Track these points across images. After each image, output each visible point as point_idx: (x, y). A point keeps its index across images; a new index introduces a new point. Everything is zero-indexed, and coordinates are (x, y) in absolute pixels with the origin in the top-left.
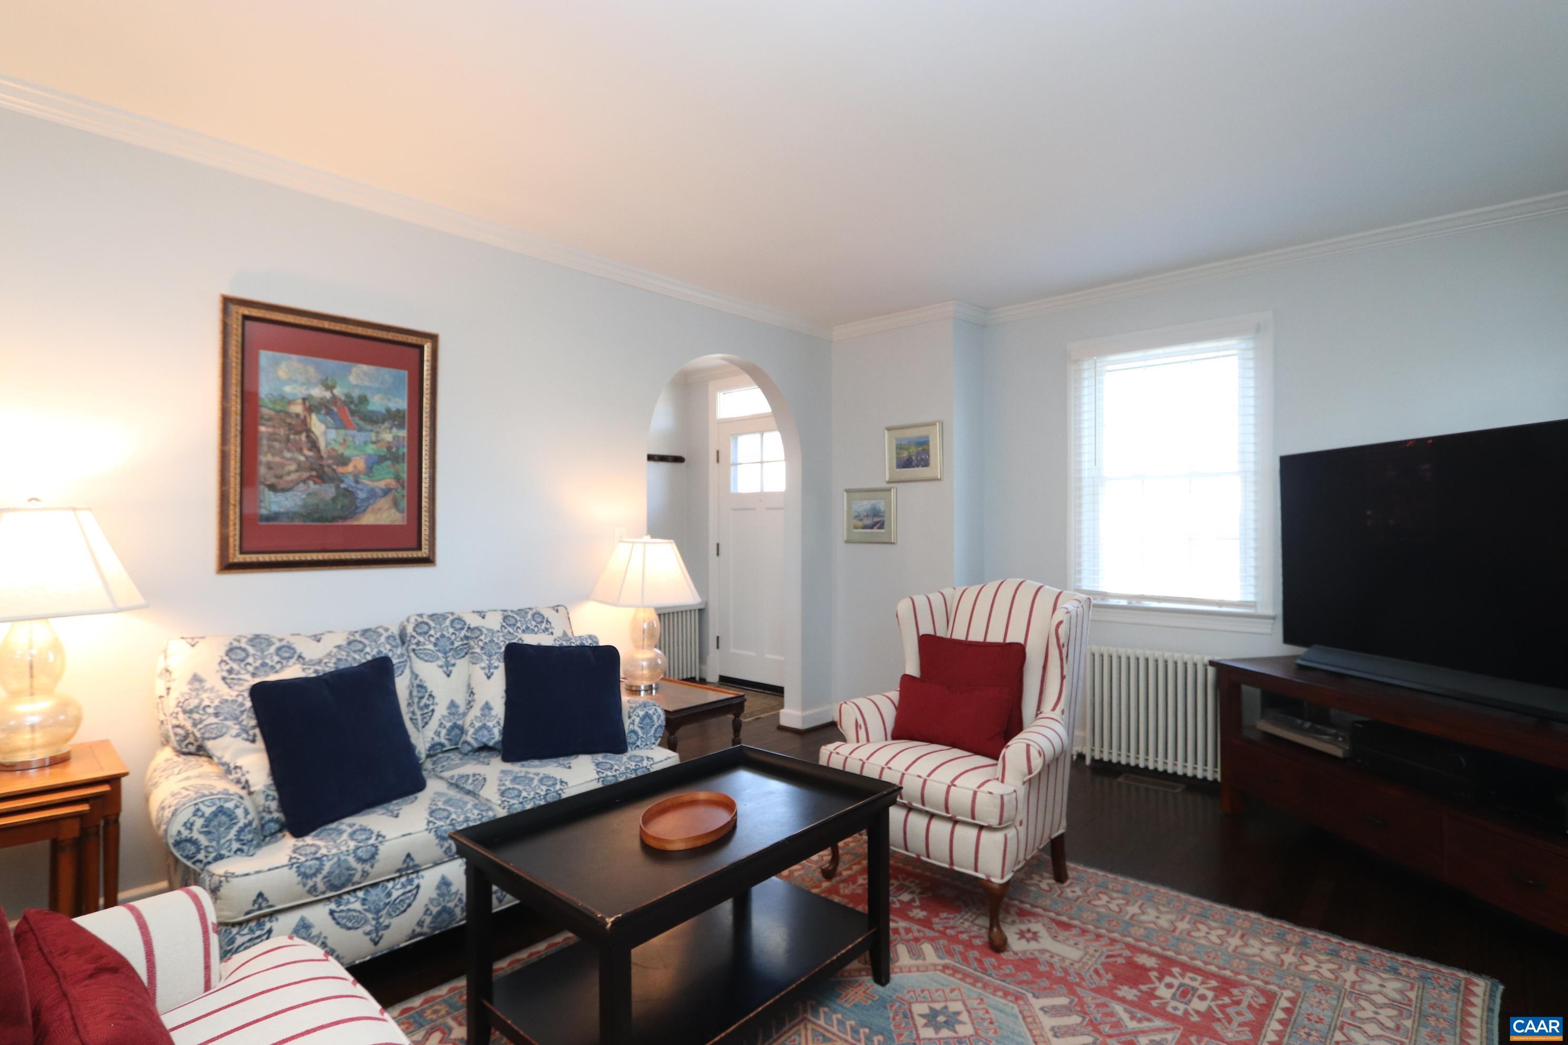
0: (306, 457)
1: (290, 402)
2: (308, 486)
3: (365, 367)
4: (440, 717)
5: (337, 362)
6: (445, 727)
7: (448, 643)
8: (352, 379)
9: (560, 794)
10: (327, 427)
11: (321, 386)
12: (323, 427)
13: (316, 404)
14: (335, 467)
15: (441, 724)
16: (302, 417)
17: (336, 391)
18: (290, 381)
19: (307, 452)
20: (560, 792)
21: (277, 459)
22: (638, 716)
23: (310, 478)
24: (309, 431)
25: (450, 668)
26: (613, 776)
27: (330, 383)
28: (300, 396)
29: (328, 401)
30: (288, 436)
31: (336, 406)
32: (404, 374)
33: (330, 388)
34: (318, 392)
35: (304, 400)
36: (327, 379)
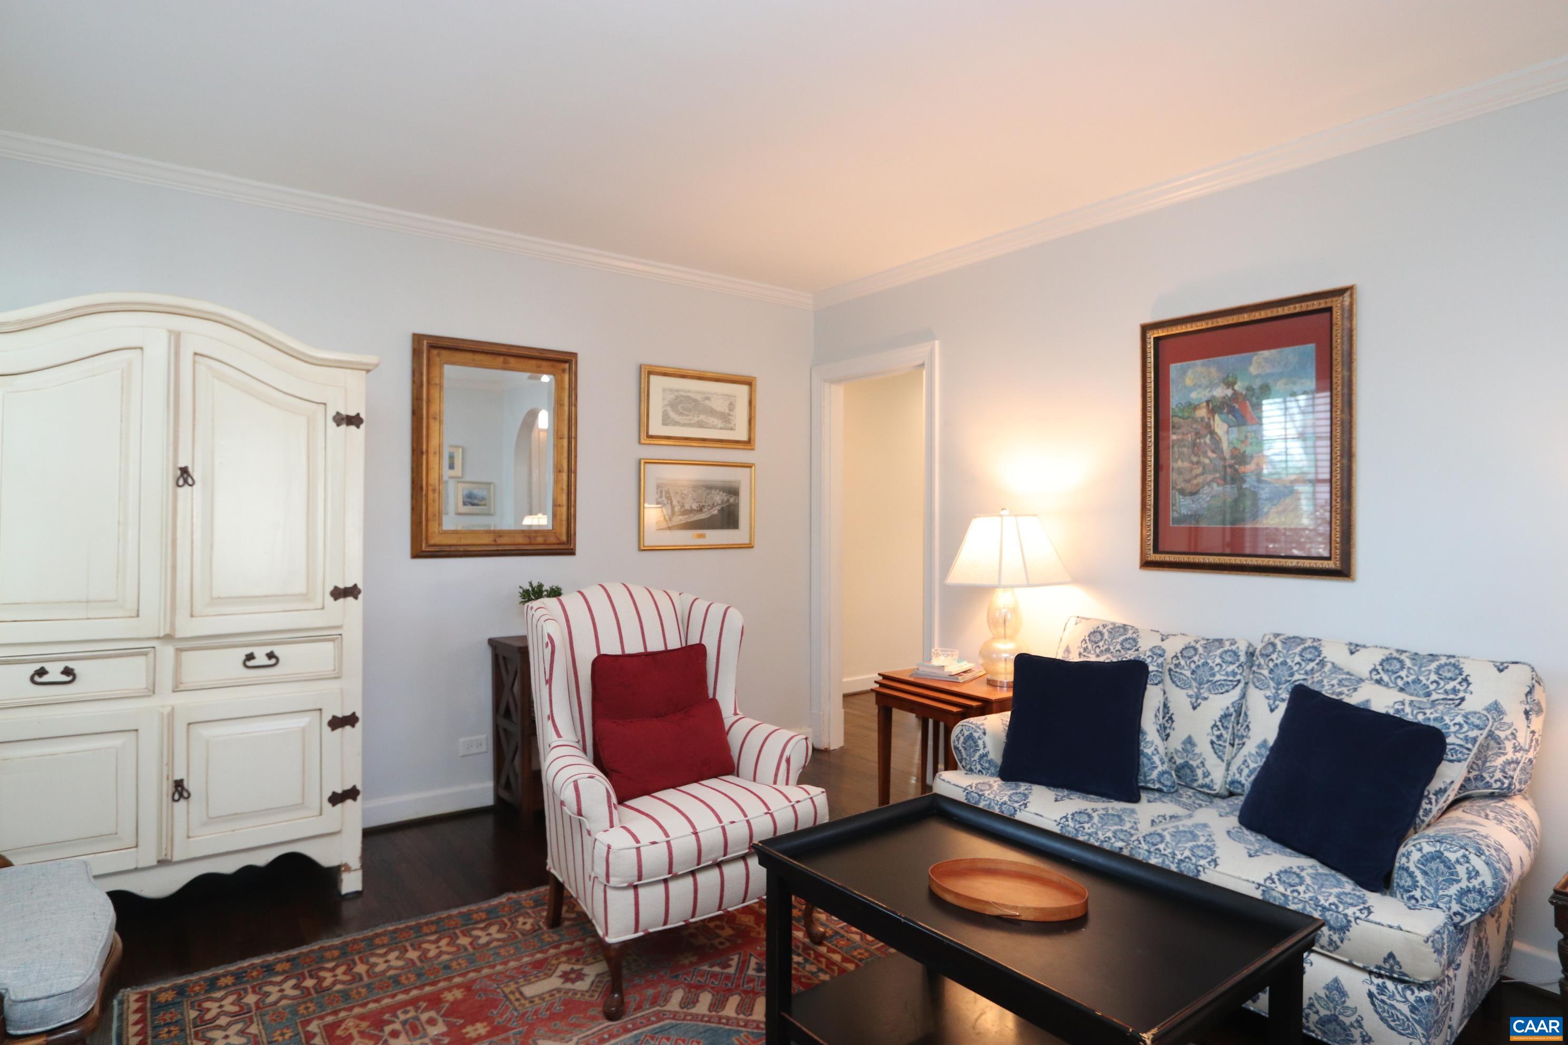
0: (1211, 460)
1: (1196, 408)
2: (1213, 489)
3: (1266, 353)
4: (1246, 753)
5: (1236, 356)
6: (1248, 767)
7: (1286, 673)
8: (1253, 370)
9: (1199, 871)
10: (1230, 426)
11: (1222, 385)
12: (1225, 426)
13: (1219, 404)
14: (1237, 467)
15: (1245, 761)
16: (1206, 420)
17: (1236, 387)
18: (1196, 387)
19: (1210, 454)
20: (1200, 868)
21: (1186, 464)
22: (1420, 850)
23: (1213, 480)
24: (1212, 433)
25: (1277, 703)
26: (1284, 895)
27: (1230, 379)
28: (1205, 399)
29: (1230, 399)
30: (1195, 440)
31: (1237, 402)
32: (1311, 348)
33: (1230, 384)
34: (1220, 392)
35: (1208, 402)
36: (1228, 376)
